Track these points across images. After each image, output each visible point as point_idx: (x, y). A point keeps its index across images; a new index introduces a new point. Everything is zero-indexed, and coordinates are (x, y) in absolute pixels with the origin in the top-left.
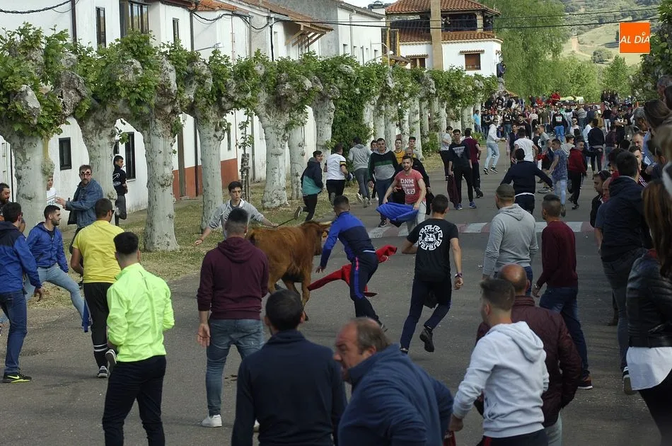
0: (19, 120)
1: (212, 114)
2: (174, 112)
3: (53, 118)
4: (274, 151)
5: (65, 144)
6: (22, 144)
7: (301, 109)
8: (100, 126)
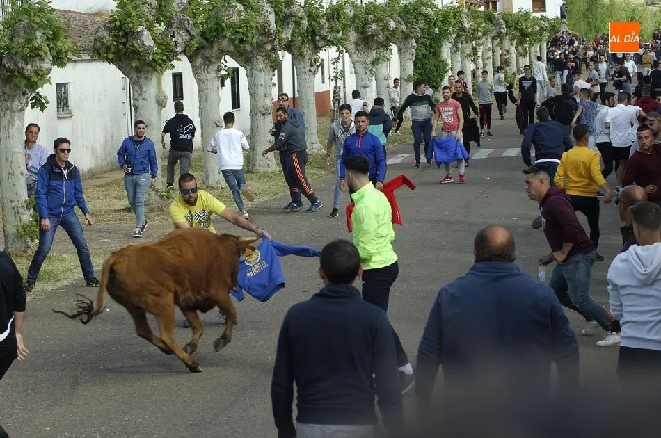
0: (136, 57)
1: (307, 51)
2: (273, 49)
3: (166, 55)
4: (362, 84)
5: (178, 78)
6: (139, 78)
7: (386, 46)
8: (208, 61)
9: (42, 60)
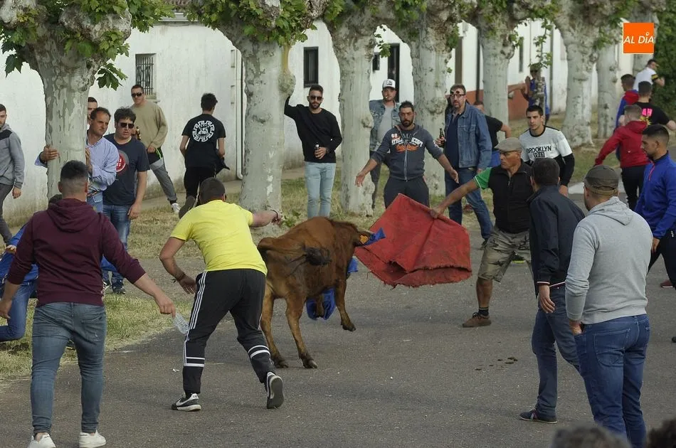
0: (253, 22)
1: (499, 24)
2: (451, 20)
3: (296, 21)
4: (578, 75)
5: (311, 55)
6: (255, 52)
7: (614, 23)
8: (356, 32)
9: (116, 17)
